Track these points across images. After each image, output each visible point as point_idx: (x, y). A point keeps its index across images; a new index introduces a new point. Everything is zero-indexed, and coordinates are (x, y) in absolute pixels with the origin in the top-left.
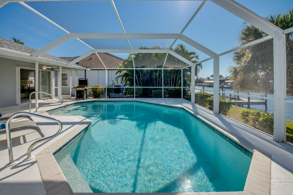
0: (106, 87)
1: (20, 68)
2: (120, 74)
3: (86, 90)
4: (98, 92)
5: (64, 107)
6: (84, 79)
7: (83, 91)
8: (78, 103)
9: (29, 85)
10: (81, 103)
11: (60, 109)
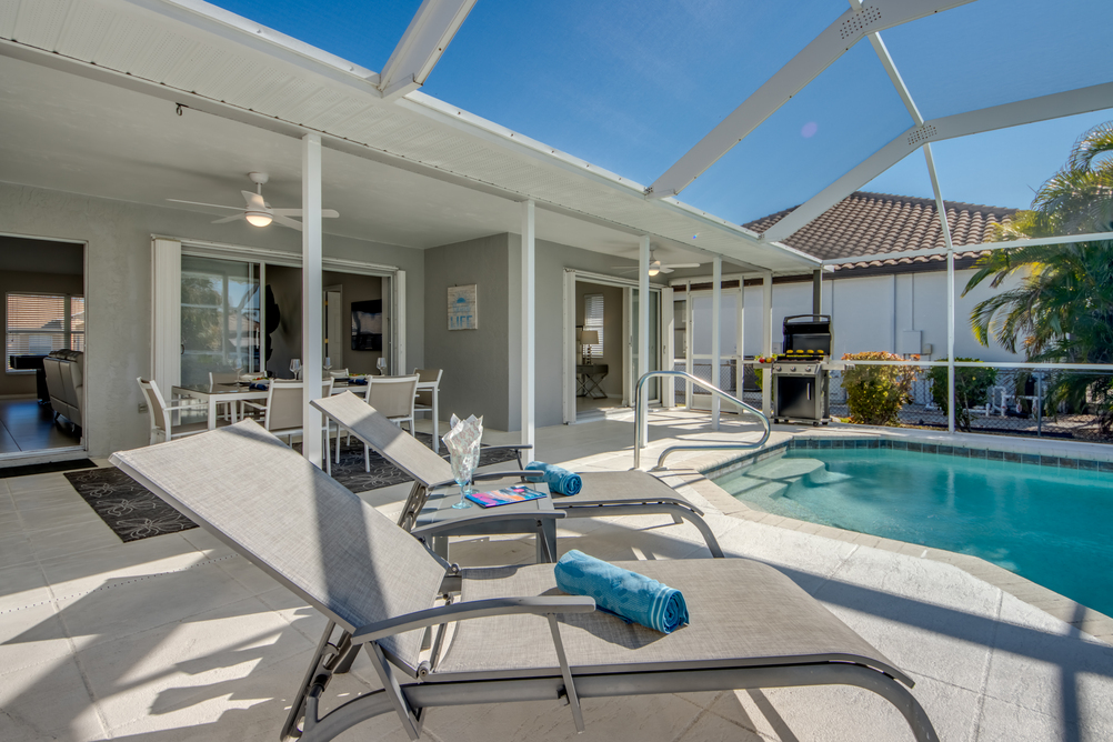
0: (951, 364)
1: (574, 279)
2: (995, 284)
3: (825, 374)
4: (885, 389)
5: (751, 461)
6: (810, 320)
7: (812, 380)
8: (801, 443)
9: (586, 347)
10: (814, 443)
11: (739, 465)
